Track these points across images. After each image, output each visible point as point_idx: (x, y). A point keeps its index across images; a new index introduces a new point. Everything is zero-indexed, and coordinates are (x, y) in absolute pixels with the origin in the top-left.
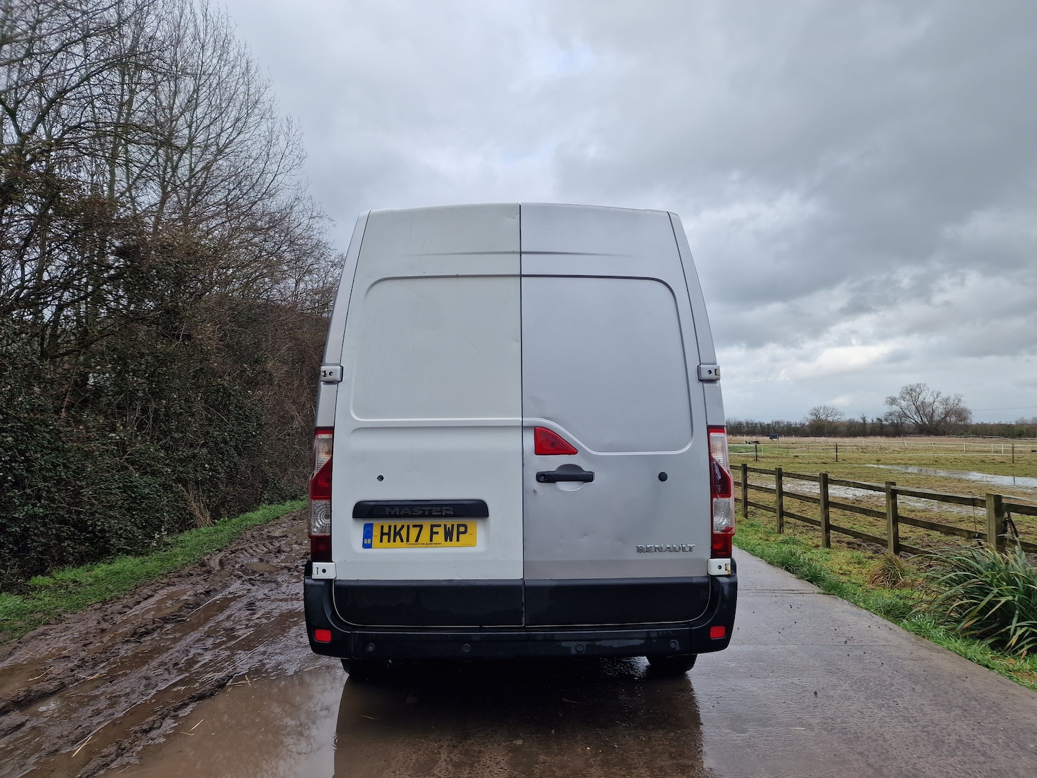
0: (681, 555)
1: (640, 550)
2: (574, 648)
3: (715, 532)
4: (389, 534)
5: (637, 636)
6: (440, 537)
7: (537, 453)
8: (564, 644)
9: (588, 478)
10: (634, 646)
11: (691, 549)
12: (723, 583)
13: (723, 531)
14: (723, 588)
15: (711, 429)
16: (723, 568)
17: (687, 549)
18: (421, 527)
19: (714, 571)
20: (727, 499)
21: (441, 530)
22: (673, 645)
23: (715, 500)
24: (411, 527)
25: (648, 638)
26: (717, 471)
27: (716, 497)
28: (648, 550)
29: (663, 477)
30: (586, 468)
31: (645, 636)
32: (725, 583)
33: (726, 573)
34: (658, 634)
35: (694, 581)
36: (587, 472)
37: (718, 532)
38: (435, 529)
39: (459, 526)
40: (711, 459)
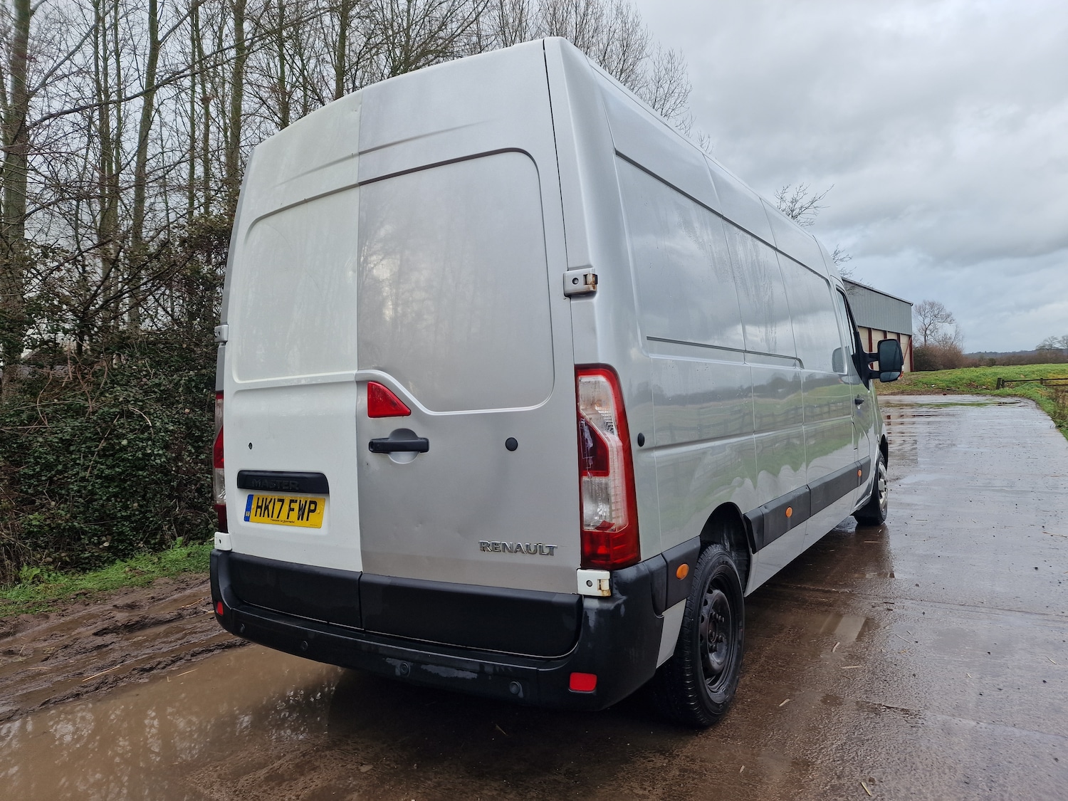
0: (537, 560)
1: (484, 547)
2: (399, 667)
3: (586, 529)
4: (261, 507)
5: (468, 667)
6: (294, 515)
7: (371, 415)
8: (389, 660)
9: (422, 447)
10: (464, 679)
11: (551, 553)
12: (588, 609)
13: (598, 528)
14: (587, 618)
15: (581, 370)
16: (595, 585)
17: (546, 551)
18: (282, 501)
19: (583, 590)
20: (603, 480)
21: (296, 506)
22: (513, 689)
23: (585, 479)
24: (276, 500)
25: (481, 671)
26: (587, 435)
27: (586, 475)
28: (495, 548)
29: (512, 445)
30: (421, 433)
31: (478, 668)
32: (591, 609)
33: (599, 593)
34: (495, 670)
35: (556, 599)
36: (421, 439)
37: (591, 529)
38: (293, 505)
39: (311, 502)
40: (579, 417)
